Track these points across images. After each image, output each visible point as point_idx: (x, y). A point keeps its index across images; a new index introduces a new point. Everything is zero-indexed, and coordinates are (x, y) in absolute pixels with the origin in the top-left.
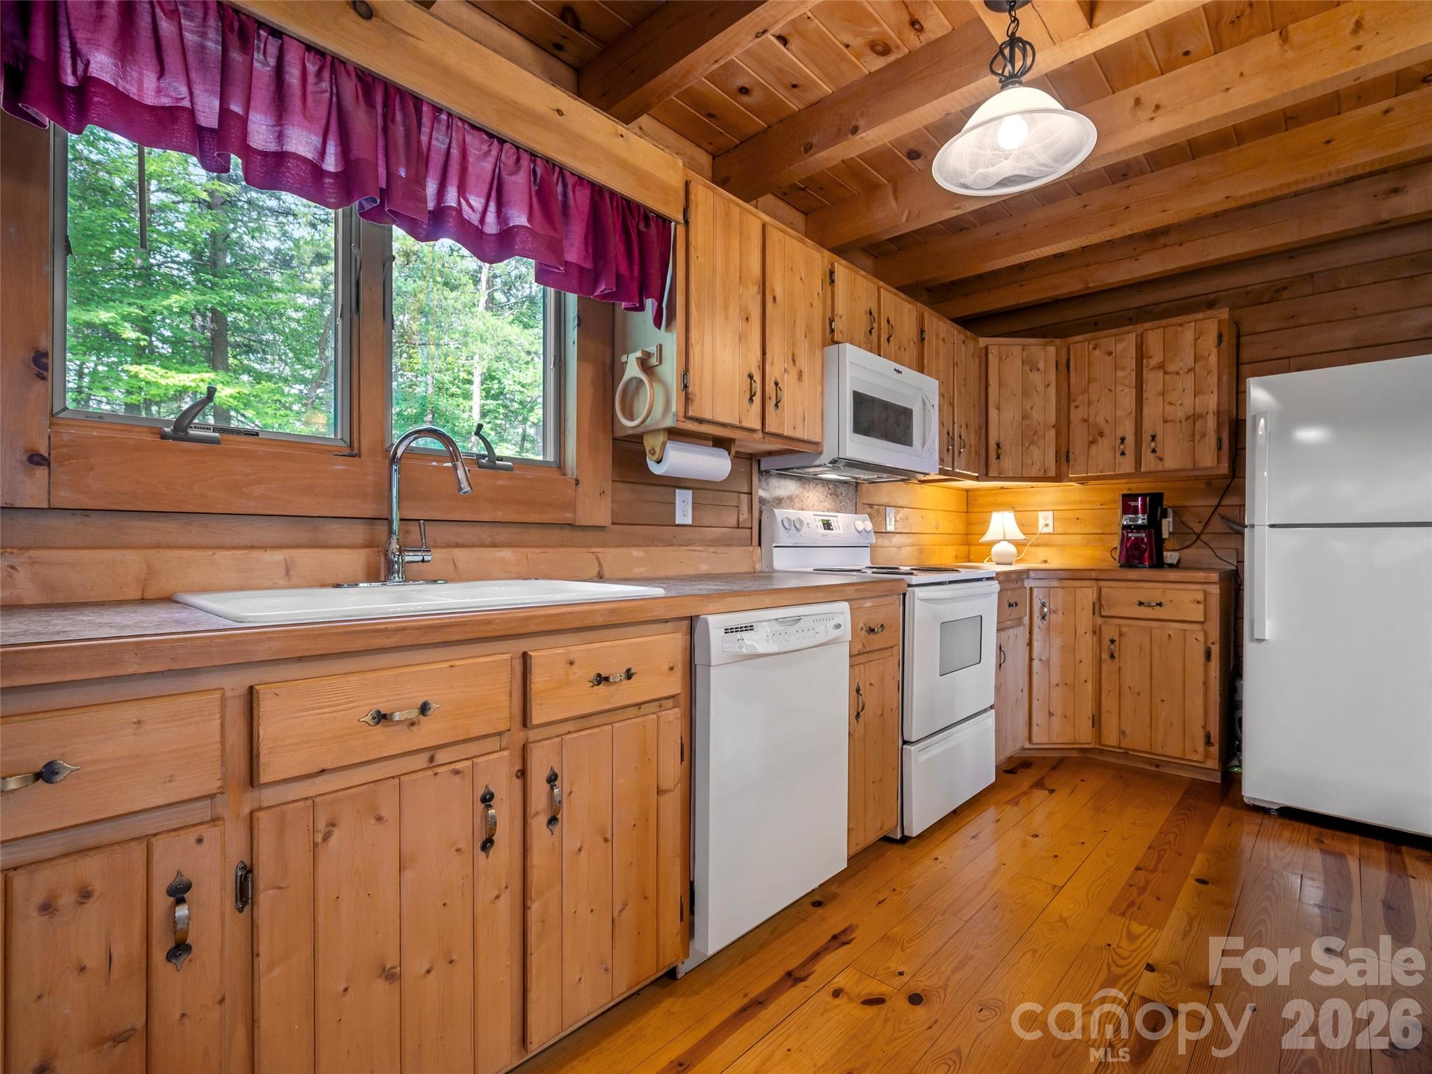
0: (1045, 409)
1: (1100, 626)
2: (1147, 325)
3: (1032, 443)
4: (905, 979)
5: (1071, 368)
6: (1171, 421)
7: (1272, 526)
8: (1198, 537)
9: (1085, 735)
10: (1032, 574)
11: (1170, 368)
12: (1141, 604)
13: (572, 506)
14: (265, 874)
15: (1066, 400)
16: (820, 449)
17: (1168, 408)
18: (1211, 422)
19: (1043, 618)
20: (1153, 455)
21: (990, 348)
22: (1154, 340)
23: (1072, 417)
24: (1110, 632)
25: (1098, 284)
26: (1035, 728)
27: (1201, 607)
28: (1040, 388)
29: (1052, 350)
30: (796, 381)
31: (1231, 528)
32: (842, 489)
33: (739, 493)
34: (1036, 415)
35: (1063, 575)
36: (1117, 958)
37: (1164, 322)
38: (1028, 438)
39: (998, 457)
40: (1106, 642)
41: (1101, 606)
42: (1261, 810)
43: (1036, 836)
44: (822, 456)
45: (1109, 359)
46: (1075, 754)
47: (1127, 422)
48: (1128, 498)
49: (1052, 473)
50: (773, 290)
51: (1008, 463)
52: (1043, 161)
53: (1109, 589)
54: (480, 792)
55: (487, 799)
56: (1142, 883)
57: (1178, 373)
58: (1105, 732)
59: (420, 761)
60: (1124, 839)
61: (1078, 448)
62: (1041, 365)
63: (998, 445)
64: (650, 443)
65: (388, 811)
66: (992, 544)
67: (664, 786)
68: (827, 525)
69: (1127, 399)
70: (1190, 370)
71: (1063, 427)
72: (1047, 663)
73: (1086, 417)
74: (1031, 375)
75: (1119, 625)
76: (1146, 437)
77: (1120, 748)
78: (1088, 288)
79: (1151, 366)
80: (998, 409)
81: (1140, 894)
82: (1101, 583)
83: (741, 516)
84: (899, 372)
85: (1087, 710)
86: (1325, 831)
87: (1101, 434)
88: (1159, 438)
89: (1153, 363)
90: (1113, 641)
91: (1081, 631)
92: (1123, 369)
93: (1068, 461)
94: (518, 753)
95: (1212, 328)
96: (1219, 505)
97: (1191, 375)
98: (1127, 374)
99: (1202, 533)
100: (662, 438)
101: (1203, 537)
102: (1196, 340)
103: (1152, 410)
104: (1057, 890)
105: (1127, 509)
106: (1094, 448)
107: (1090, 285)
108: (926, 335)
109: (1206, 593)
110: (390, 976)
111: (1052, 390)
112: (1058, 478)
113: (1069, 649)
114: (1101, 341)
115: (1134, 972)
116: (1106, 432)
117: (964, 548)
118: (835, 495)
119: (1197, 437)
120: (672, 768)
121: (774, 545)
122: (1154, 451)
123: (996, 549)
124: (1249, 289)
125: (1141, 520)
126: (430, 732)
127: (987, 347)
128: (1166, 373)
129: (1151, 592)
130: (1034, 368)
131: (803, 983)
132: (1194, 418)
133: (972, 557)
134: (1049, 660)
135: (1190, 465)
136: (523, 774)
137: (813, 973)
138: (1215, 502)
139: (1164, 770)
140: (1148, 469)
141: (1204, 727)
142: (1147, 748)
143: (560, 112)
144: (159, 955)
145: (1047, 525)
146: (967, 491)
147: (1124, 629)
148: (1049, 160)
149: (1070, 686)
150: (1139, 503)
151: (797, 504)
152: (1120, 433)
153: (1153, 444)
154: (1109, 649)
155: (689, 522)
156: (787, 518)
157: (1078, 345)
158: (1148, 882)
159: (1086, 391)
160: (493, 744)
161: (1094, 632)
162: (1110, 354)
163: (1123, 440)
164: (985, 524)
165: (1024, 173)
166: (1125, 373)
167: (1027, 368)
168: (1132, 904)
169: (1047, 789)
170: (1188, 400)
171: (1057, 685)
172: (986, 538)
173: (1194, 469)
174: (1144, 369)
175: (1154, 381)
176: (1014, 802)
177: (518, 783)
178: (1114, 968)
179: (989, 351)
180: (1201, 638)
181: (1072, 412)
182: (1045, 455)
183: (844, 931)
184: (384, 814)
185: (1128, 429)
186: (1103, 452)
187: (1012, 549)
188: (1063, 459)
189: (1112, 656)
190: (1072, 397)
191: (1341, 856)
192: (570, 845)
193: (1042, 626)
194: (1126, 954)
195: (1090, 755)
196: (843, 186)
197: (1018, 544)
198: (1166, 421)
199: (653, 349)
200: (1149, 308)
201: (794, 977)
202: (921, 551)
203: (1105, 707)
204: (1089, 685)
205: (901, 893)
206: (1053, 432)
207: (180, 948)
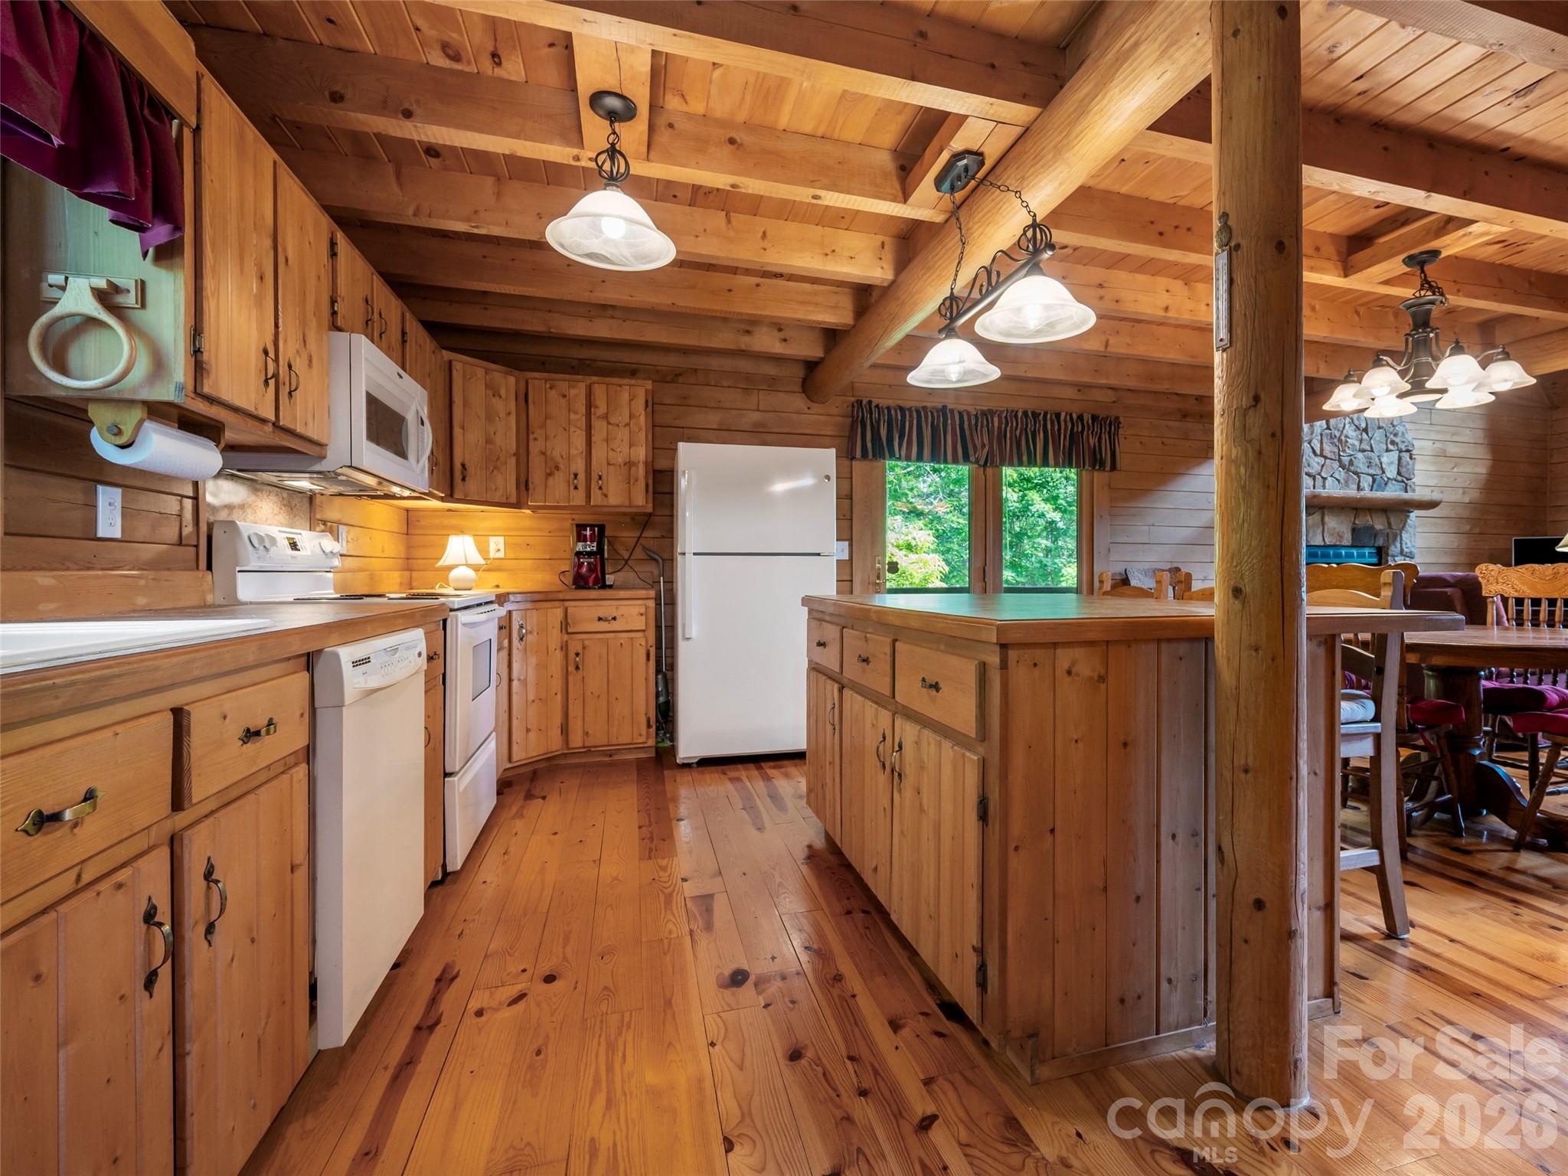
0: (506, 437)
1: (567, 642)
2: (595, 379)
3: (495, 468)
4: (529, 972)
5: (530, 402)
6: (613, 465)
7: (695, 554)
8: (626, 562)
9: (555, 744)
10: (512, 598)
11: (612, 420)
12: (600, 619)
15: (525, 432)
16: (323, 453)
17: (611, 453)
18: (641, 470)
19: (521, 639)
20: (600, 492)
21: (454, 363)
22: (599, 391)
23: (531, 449)
24: (575, 646)
25: (559, 331)
26: (515, 747)
27: (643, 617)
28: (502, 415)
29: (512, 380)
30: (307, 366)
31: (649, 555)
32: (296, 501)
33: (183, 496)
34: (499, 440)
35: (537, 597)
36: (664, 885)
37: (607, 380)
38: (492, 463)
39: (464, 479)
40: (572, 655)
41: (567, 624)
42: (687, 766)
43: (556, 833)
44: (324, 462)
45: (563, 401)
46: (543, 765)
47: (579, 460)
48: (581, 527)
49: (513, 500)
50: (285, 250)
51: (473, 486)
52: (625, 254)
53: (574, 608)
54: (144, 907)
56: (649, 835)
57: (618, 425)
58: (571, 737)
60: (619, 812)
61: (537, 476)
62: (503, 393)
63: (463, 465)
64: (104, 415)
66: (450, 568)
67: (296, 862)
68: (294, 546)
69: (579, 441)
70: (625, 426)
71: (522, 456)
72: (524, 682)
73: (544, 450)
74: (494, 400)
75: (583, 640)
76: (595, 477)
77: (584, 747)
78: (550, 332)
79: (598, 415)
80: (463, 428)
81: (652, 842)
82: (567, 604)
83: (184, 528)
84: (401, 377)
85: (557, 720)
86: (725, 767)
87: (557, 468)
88: (604, 477)
89: (599, 412)
90: (577, 654)
91: (552, 647)
92: (575, 412)
93: (527, 489)
95: (640, 394)
96: (640, 537)
97: (627, 428)
98: (579, 418)
99: (629, 559)
100: (138, 413)
101: (629, 562)
102: (631, 400)
103: (599, 453)
104: (597, 862)
105: (581, 538)
106: (551, 479)
107: (552, 330)
108: (408, 338)
109: (647, 608)
111: (513, 419)
112: (518, 505)
113: (541, 667)
114: (557, 383)
115: (678, 886)
116: (561, 466)
117: (407, 573)
119: (632, 481)
120: (301, 836)
121: (238, 569)
122: (600, 488)
123: (453, 574)
124: (658, 368)
125: (592, 547)
126: (94, 832)
127: (450, 362)
128: (609, 423)
129: (607, 609)
130: (496, 394)
131: (439, 1027)
132: (630, 464)
133: (414, 584)
134: (526, 679)
135: (627, 503)
137: (441, 1015)
138: (637, 534)
139: (615, 758)
140: (596, 504)
141: (646, 714)
142: (605, 742)
145: (498, 551)
146: (408, 510)
147: (586, 643)
148: (629, 254)
149: (542, 700)
150: (588, 533)
151: (249, 516)
152: (573, 469)
153: (600, 482)
154: (576, 662)
155: (118, 535)
156: (257, 534)
157: (537, 382)
158: (652, 833)
159: (543, 426)
161: (562, 648)
162: (565, 396)
163: (576, 475)
164: (443, 547)
165: (608, 256)
166: (577, 417)
167: (490, 393)
168: (651, 850)
169: (538, 798)
170: (626, 450)
171: (533, 701)
172: (441, 563)
173: (630, 506)
174: (593, 417)
175: (600, 428)
176: (520, 815)
178: (666, 891)
179: (453, 368)
180: (643, 643)
181: (531, 443)
182: (507, 481)
183: (444, 971)
185: (579, 466)
186: (558, 486)
187: (470, 573)
188: (523, 487)
189: (577, 668)
190: (531, 430)
191: (738, 779)
193: (520, 647)
194: (667, 879)
195: (555, 762)
196: (330, 138)
197: (477, 569)
198: (609, 464)
199: (125, 282)
200: (587, 362)
201: (425, 1027)
202: (372, 577)
203: (571, 714)
204: (559, 697)
205: (474, 920)
206: (513, 460)
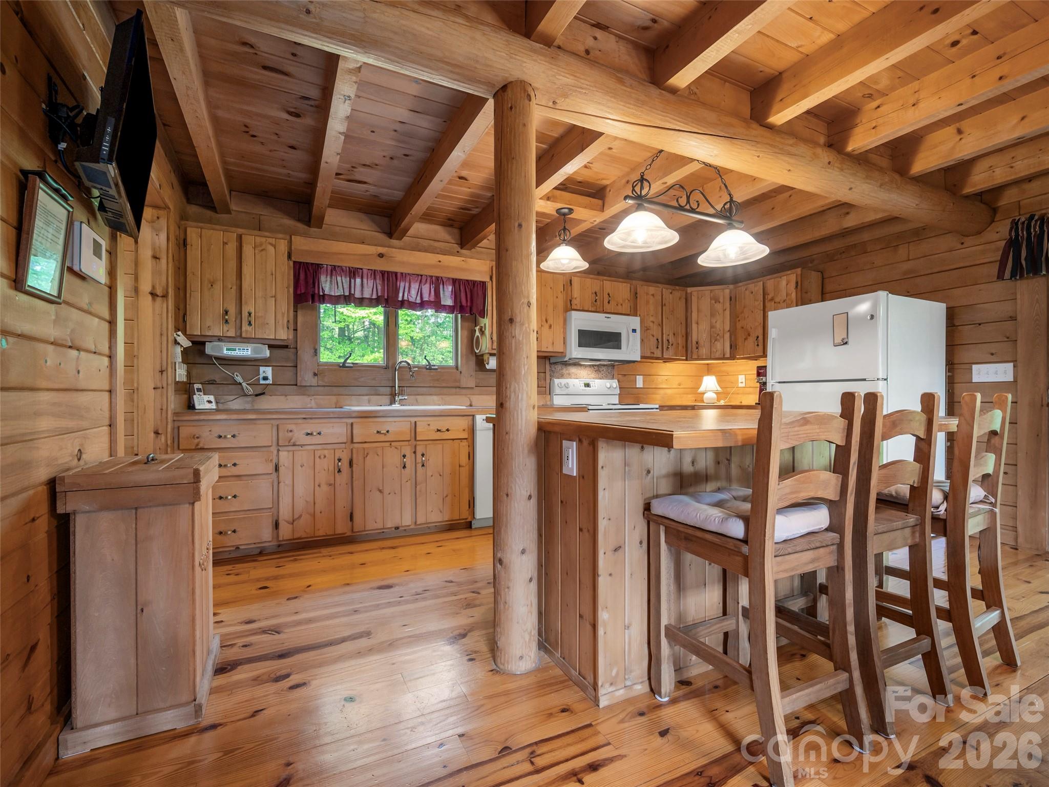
0: (723, 323)
3: (716, 340)
5: (737, 301)
7: (778, 383)
11: (777, 300)
13: (459, 381)
14: (354, 461)
15: (735, 317)
16: (564, 354)
22: (770, 285)
23: (737, 326)
28: (721, 311)
30: (548, 329)
34: (718, 325)
37: (774, 275)
38: (714, 337)
39: (697, 349)
44: (566, 357)
45: (752, 296)
47: (760, 328)
48: (759, 368)
49: (728, 355)
51: (704, 351)
54: (402, 454)
55: (404, 456)
57: (779, 303)
59: (388, 444)
61: (740, 342)
62: (722, 300)
63: (697, 342)
64: (485, 357)
65: (380, 453)
66: (704, 393)
67: (462, 465)
68: (587, 385)
69: (759, 316)
70: (784, 301)
71: (733, 332)
73: (743, 326)
74: (716, 305)
79: (768, 299)
80: (698, 324)
84: (608, 317)
87: (750, 335)
89: (770, 297)
92: (757, 301)
93: (736, 349)
94: (414, 447)
95: (793, 278)
97: (785, 303)
100: (487, 356)
102: (787, 284)
105: (759, 374)
106: (746, 341)
108: (638, 295)
110: (380, 491)
111: (728, 312)
112: (734, 358)
114: (749, 286)
118: (598, 371)
120: (464, 459)
123: (706, 396)
126: (389, 437)
127: (690, 293)
128: (775, 302)
130: (717, 301)
136: (415, 452)
143: (440, 261)
144: (336, 471)
145: (742, 383)
156: (560, 383)
159: (743, 312)
160: (407, 443)
162: (752, 293)
163: (758, 336)
164: (700, 383)
166: (758, 303)
167: (713, 301)
172: (699, 391)
174: (766, 300)
175: (770, 307)
177: (414, 455)
181: (737, 323)
182: (724, 346)
184: (379, 454)
185: (760, 331)
186: (751, 344)
188: (734, 348)
190: (737, 315)
192: (429, 474)
197: (717, 393)
199: (483, 325)
206: (728, 334)
207: (339, 471)
